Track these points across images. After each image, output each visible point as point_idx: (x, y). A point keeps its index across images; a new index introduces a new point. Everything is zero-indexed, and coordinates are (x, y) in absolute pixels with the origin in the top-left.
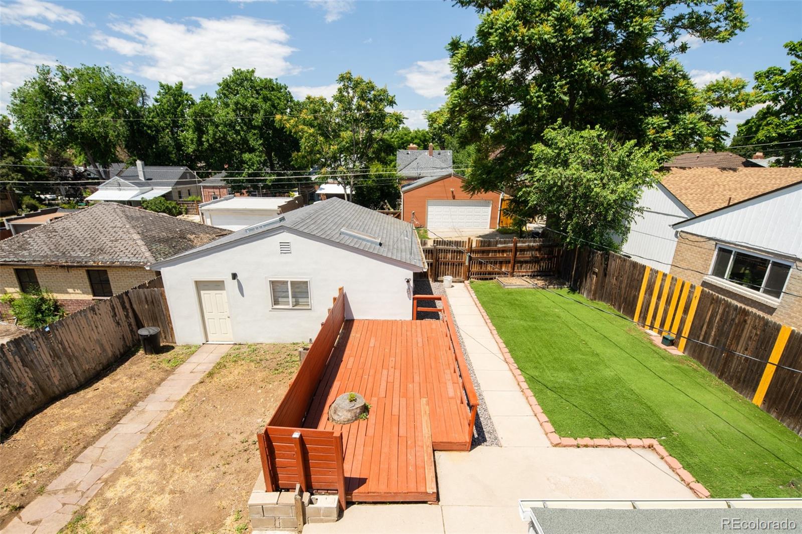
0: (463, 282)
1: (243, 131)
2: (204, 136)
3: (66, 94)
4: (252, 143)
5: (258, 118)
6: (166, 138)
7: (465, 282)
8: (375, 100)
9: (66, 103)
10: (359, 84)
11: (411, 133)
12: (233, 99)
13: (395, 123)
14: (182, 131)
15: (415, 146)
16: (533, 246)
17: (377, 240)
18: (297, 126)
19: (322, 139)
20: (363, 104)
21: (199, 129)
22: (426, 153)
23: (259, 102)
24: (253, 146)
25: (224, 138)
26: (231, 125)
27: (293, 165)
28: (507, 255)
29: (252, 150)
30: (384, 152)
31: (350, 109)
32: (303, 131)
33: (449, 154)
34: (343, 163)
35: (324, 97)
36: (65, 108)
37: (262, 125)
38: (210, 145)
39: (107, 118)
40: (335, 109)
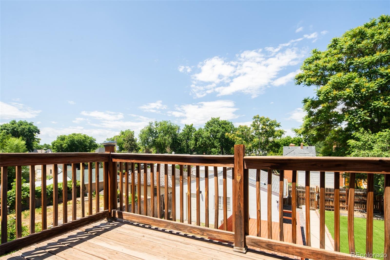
0: (315, 210)
1: (213, 140)
2: (198, 142)
3: (155, 130)
4: (216, 144)
5: (219, 135)
6: (184, 143)
7: (316, 210)
8: (270, 125)
9: (155, 133)
10: (262, 119)
11: (291, 138)
12: (211, 128)
13: (280, 134)
14: (190, 141)
15: (293, 144)
16: (359, 194)
17: (263, 182)
18: (234, 137)
19: (245, 142)
20: (264, 127)
21: (196, 140)
22: (299, 147)
23: (220, 129)
24: (216, 146)
25: (205, 143)
26: (208, 138)
27: (231, 153)
28: (343, 197)
29: (215, 147)
30: (274, 147)
31: (258, 129)
32: (236, 139)
33: (313, 148)
34: (254, 152)
35: (246, 125)
36: (154, 134)
37: (220, 137)
38: (199, 146)
39: (166, 137)
40: (251, 130)
